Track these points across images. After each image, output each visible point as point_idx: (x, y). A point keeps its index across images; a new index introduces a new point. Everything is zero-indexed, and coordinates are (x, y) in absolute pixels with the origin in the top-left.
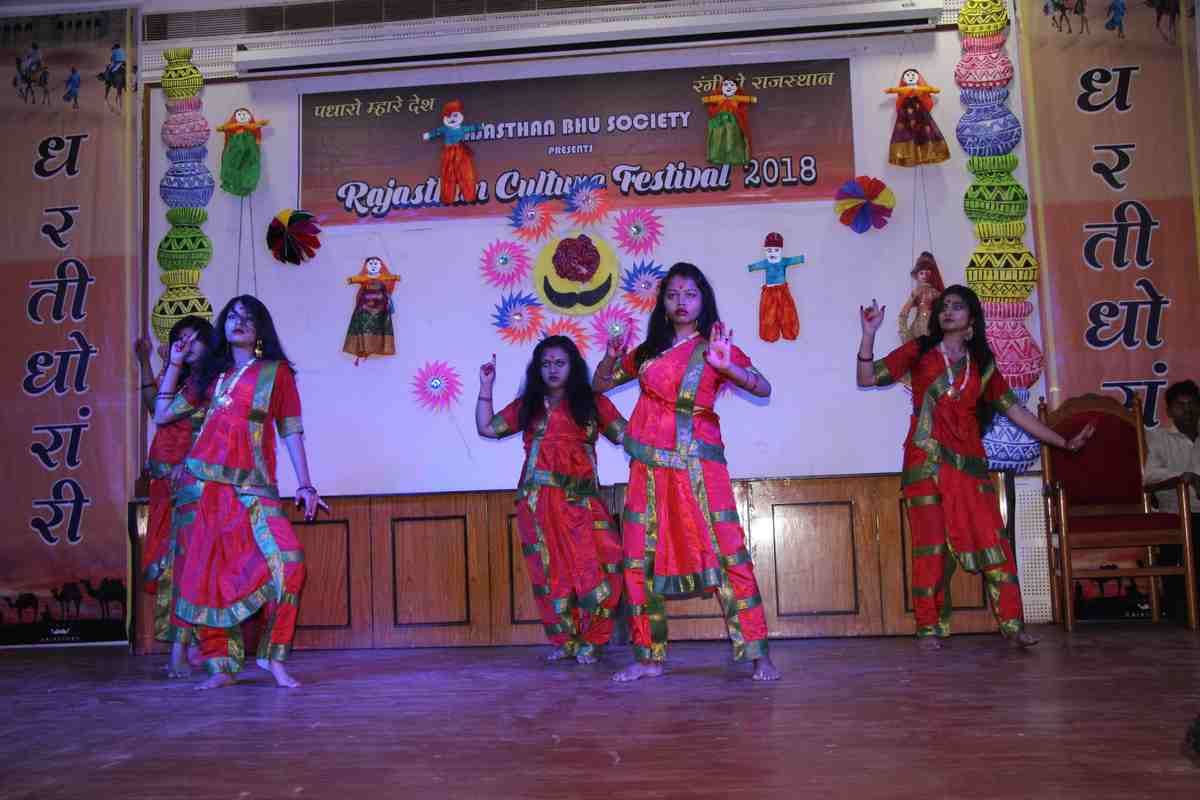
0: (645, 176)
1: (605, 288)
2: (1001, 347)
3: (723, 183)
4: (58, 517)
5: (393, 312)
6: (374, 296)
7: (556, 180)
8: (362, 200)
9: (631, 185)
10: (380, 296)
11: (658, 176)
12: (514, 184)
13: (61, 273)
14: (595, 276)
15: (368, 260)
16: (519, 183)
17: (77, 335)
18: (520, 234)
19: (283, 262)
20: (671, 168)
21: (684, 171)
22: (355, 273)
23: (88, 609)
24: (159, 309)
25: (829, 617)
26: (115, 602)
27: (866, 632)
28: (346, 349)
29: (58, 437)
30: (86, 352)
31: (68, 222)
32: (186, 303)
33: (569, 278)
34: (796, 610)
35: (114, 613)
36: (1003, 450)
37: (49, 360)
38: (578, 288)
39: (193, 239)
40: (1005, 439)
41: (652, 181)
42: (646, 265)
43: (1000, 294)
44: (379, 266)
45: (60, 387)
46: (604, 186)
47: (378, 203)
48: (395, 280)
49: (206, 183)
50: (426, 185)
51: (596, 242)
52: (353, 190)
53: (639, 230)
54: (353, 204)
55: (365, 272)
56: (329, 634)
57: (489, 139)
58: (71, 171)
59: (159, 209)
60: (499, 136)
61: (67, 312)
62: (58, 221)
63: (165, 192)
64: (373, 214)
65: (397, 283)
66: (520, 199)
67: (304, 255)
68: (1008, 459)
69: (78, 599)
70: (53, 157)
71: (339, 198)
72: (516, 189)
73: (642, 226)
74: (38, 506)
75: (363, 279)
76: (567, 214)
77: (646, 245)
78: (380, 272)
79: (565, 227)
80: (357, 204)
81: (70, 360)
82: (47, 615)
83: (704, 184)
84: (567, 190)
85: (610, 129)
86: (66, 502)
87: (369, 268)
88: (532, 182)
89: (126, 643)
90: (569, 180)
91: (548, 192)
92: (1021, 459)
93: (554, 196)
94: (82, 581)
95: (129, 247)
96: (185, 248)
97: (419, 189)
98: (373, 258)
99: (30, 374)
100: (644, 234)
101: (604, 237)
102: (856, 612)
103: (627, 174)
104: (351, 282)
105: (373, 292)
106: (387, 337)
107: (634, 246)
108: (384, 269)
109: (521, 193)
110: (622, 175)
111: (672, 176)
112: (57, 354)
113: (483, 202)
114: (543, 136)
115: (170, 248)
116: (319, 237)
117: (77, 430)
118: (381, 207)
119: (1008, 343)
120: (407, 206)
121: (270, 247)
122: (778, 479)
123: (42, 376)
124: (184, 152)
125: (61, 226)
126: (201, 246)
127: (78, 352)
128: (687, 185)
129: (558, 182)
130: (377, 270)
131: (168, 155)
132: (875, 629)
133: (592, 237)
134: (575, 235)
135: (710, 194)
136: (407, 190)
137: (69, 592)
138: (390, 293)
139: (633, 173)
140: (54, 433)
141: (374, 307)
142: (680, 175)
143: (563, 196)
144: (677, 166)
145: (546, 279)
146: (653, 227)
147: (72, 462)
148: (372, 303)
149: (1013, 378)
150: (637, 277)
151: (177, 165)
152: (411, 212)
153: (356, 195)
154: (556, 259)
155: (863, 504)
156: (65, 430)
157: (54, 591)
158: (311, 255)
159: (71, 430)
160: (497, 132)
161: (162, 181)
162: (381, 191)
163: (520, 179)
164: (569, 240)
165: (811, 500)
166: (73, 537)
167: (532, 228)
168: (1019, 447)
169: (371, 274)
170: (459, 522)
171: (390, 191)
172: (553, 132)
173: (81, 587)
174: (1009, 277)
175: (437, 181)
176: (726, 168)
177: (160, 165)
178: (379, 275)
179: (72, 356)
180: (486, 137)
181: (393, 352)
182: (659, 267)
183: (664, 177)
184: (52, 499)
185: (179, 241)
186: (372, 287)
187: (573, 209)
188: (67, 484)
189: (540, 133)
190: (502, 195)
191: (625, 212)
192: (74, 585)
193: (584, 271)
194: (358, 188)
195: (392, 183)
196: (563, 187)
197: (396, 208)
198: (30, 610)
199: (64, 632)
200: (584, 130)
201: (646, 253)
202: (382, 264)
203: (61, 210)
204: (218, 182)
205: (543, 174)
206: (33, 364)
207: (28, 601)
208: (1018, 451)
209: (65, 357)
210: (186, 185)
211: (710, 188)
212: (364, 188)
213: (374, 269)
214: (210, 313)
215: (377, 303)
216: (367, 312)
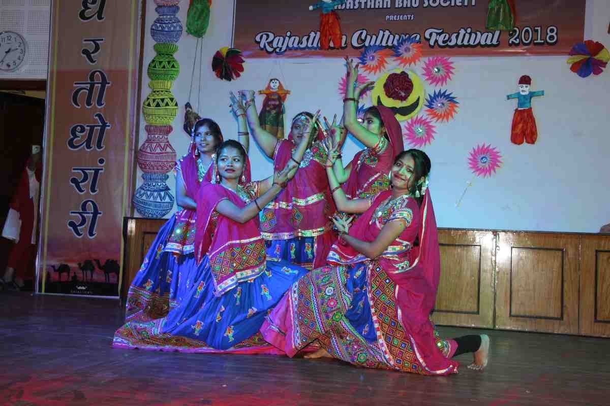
0: (445, 36)
1: (416, 104)
3: (495, 42)
4: (84, 220)
5: (285, 113)
6: (273, 103)
7: (389, 36)
8: (270, 43)
9: (436, 41)
10: (277, 103)
11: (454, 37)
12: (363, 37)
13: (92, 78)
14: (409, 98)
15: (271, 80)
16: (366, 37)
17: (99, 116)
18: (364, 69)
19: (222, 79)
20: (462, 32)
21: (470, 34)
22: (263, 87)
23: (98, 276)
24: (147, 103)
25: (543, 321)
26: (114, 274)
27: (566, 332)
29: (86, 174)
30: (104, 125)
31: (97, 48)
32: (163, 100)
33: (393, 98)
34: (522, 314)
35: (112, 280)
37: (83, 130)
38: (398, 104)
39: (169, 62)
41: (450, 40)
42: (442, 92)
44: (278, 84)
45: (88, 147)
46: (419, 42)
47: (280, 45)
48: (288, 92)
49: (178, 28)
50: (309, 36)
51: (412, 76)
52: (265, 37)
53: (439, 70)
54: (265, 44)
55: (269, 87)
57: (350, 9)
58: (100, 18)
59: (150, 42)
60: (356, 7)
61: (94, 102)
62: (91, 47)
63: (154, 32)
64: (276, 52)
65: (288, 95)
66: (366, 47)
67: (234, 75)
69: (93, 270)
70: (90, 8)
71: (256, 41)
72: (364, 41)
73: (441, 67)
74: (73, 214)
75: (267, 92)
76: (395, 58)
77: (443, 80)
78: (278, 88)
79: (393, 66)
80: (267, 44)
81: (95, 130)
82: (75, 277)
83: (483, 43)
84: (395, 43)
85: (425, 5)
86: (89, 213)
87: (272, 85)
88: (374, 37)
89: (118, 298)
90: (397, 37)
91: (384, 44)
93: (387, 47)
94: (95, 260)
95: (131, 66)
96: (164, 67)
97: (305, 38)
98: (274, 79)
99: (72, 137)
100: (442, 73)
101: (416, 73)
102: (562, 318)
103: (434, 35)
104: (261, 93)
105: (274, 100)
106: (280, 128)
107: (434, 80)
108: (280, 86)
109: (367, 44)
110: (431, 35)
111: (463, 37)
112: (88, 126)
113: (343, 48)
114: (383, 8)
115: (155, 67)
116: (243, 64)
117: (97, 171)
118: (281, 49)
120: (296, 49)
121: (213, 70)
122: (516, 231)
123: (79, 138)
124: (166, 10)
125: (93, 50)
126: (173, 66)
127: (99, 126)
128: (471, 43)
129: (390, 38)
130: (276, 87)
131: (156, 10)
132: (573, 331)
133: (409, 73)
134: (399, 72)
135: (486, 49)
136: (297, 39)
137: (87, 265)
138: (284, 101)
139: (437, 34)
140: (84, 172)
141: (274, 109)
142: (467, 36)
143: (393, 47)
144: (466, 30)
145: (379, 98)
146: (448, 68)
147: (93, 190)
148: (272, 107)
150: (436, 99)
151: (161, 17)
152: (299, 53)
153: (267, 39)
154: (386, 86)
155: (571, 251)
156: (91, 171)
157: (79, 264)
158: (238, 75)
159: (93, 171)
160: (354, 5)
161: (152, 26)
162: (282, 39)
163: (367, 34)
164: (396, 74)
165: (538, 246)
166: (91, 234)
167: (372, 66)
169: (272, 89)
171: (287, 38)
172: (389, 6)
173: (94, 263)
175: (316, 34)
176: (497, 33)
177: (152, 16)
178: (277, 89)
179: (96, 128)
180: (348, 8)
182: (450, 94)
183: (457, 37)
184: (81, 211)
185: (161, 63)
186: (273, 97)
187: (398, 55)
188: (90, 203)
189: (381, 7)
190: (355, 44)
191: (431, 58)
192: (90, 262)
193: (403, 94)
194: (268, 36)
195: (288, 34)
196: (393, 41)
197: (290, 49)
198: (65, 274)
199: (84, 288)
200: (409, 6)
201: (442, 85)
202: (279, 83)
203: (93, 41)
204: (185, 28)
205: (381, 32)
206: (74, 132)
207: (64, 268)
209: (92, 128)
210: (166, 29)
211: (486, 45)
212: (271, 36)
213: (275, 86)
214: (176, 107)
215: (275, 107)
216: (269, 112)
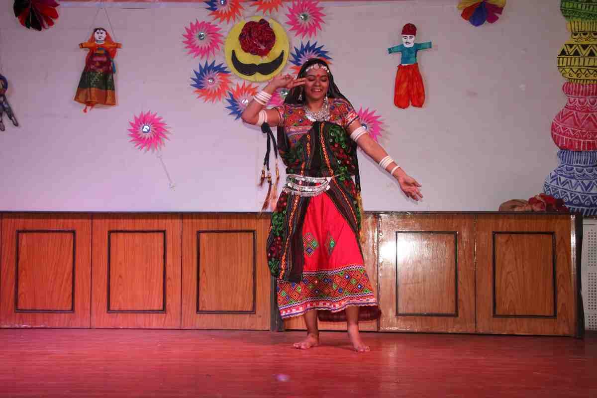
1: (278, 62)
2: (581, 118)
5: (115, 73)
6: (100, 59)
10: (105, 59)
14: (271, 52)
15: (96, 30)
18: (214, 16)
19: (29, 28)
25: (435, 319)
27: (460, 331)
28: (77, 98)
33: (252, 53)
34: (411, 311)
36: (577, 198)
38: (258, 60)
40: (579, 189)
42: (311, 45)
43: (583, 77)
44: (104, 35)
48: (118, 46)
51: (275, 26)
53: (306, 18)
55: (93, 39)
56: (56, 317)
65: (118, 50)
67: (45, 23)
68: (580, 204)
73: (307, 13)
75: (92, 45)
76: (252, 3)
77: (311, 30)
78: (105, 40)
79: (251, 14)
87: (97, 36)
92: (591, 205)
98: (100, 29)
100: (310, 21)
101: (279, 23)
102: (456, 315)
104: (82, 46)
105: (100, 55)
106: (109, 91)
107: (301, 30)
108: (108, 38)
116: (57, 9)
119: (586, 116)
121: (16, 16)
122: (402, 212)
130: (102, 39)
132: (470, 328)
133: (270, 21)
134: (257, 19)
138: (113, 57)
141: (100, 67)
145: (233, 52)
146: (317, 16)
148: (98, 64)
149: (589, 143)
150: (303, 54)
154: (241, 37)
155: (465, 235)
158: (51, 23)
164: (253, 23)
165: (428, 230)
167: (224, 12)
168: (590, 196)
169: (97, 41)
170: (161, 235)
174: (591, 64)
178: (104, 42)
181: (113, 103)
182: (321, 47)
186: (98, 52)
191: (296, 3)
193: (263, 48)
201: (310, 35)
202: (107, 34)
208: (589, 199)
213: (100, 37)
215: (102, 64)
216: (94, 71)
